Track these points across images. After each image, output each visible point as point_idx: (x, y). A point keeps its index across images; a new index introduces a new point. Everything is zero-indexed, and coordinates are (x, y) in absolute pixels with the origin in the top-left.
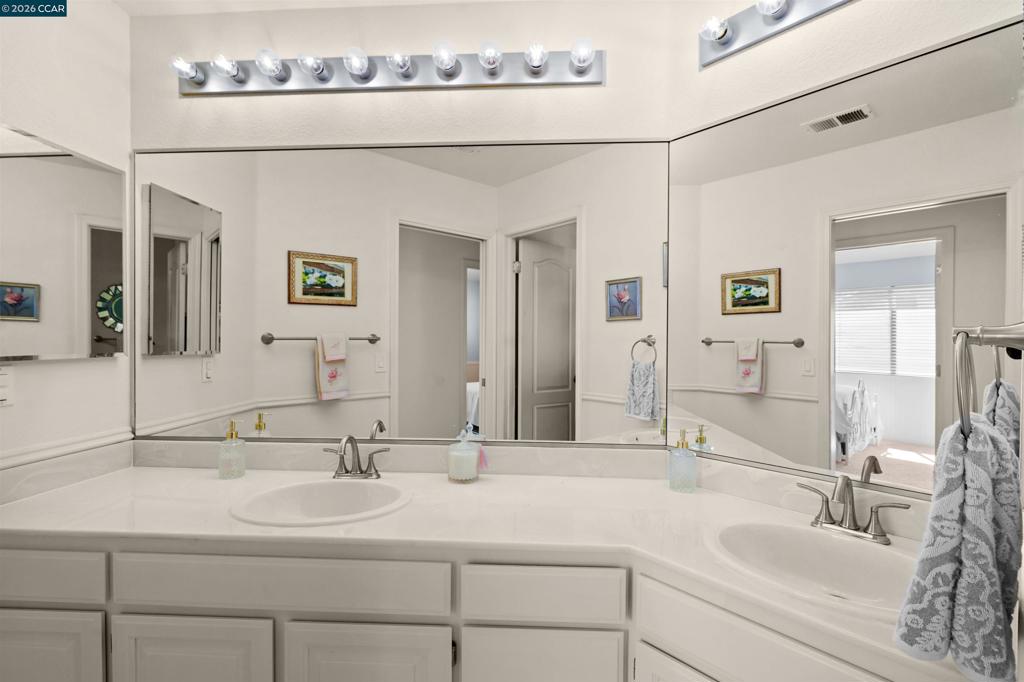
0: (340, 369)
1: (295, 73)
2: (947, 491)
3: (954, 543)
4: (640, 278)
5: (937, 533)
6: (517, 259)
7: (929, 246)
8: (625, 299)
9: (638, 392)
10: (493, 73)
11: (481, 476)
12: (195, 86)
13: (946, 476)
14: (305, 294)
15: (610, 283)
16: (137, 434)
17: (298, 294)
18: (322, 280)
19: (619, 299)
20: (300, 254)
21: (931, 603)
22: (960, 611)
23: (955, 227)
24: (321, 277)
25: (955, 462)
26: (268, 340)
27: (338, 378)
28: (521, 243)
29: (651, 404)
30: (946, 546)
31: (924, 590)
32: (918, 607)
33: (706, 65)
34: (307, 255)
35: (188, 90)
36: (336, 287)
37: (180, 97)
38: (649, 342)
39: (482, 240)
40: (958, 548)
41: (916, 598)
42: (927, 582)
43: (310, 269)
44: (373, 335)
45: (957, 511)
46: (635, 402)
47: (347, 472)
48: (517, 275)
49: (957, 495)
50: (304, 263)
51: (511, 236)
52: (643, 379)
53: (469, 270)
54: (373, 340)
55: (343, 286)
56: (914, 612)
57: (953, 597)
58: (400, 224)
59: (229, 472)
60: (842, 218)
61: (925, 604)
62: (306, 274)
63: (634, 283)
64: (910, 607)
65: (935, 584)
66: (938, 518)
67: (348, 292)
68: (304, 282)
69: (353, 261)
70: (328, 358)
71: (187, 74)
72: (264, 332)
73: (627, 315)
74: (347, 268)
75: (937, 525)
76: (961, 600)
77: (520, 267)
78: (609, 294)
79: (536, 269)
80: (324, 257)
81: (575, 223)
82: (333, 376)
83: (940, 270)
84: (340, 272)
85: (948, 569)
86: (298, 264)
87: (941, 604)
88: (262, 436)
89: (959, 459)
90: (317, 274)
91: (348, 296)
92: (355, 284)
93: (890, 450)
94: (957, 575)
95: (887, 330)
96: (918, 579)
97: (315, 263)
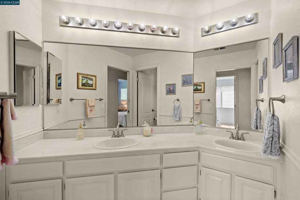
0: (93, 109)
1: (98, 24)
2: (271, 126)
3: (272, 134)
4: (175, 84)
5: (269, 133)
6: (138, 77)
7: (233, 78)
8: (172, 89)
9: (176, 113)
10: (153, 31)
11: (152, 135)
12: (65, 24)
13: (271, 123)
14: (82, 86)
15: (167, 85)
16: (44, 129)
17: (80, 86)
18: (87, 82)
19: (170, 89)
20: (81, 74)
21: (269, 145)
22: (273, 146)
23: (238, 74)
24: (86, 81)
25: (272, 121)
26: (71, 100)
27: (92, 111)
28: (139, 73)
29: (179, 116)
30: (271, 135)
31: (267, 143)
32: (266, 146)
33: (203, 36)
34: (83, 74)
35: (63, 25)
36: (91, 84)
37: (60, 26)
38: (178, 100)
39: (128, 71)
40: (273, 135)
41: (266, 145)
42: (268, 142)
43: (83, 78)
44: (101, 98)
45: (272, 129)
46: (175, 115)
47: (115, 136)
48: (138, 82)
49: (272, 126)
50: (82, 76)
51: (136, 71)
52: (177, 109)
53: (119, 79)
54: (101, 100)
55: (93, 84)
56: (266, 147)
57: (272, 144)
58: (108, 66)
59: (80, 138)
60: (218, 71)
61: (268, 146)
62: (83, 80)
63: (174, 85)
64: (265, 147)
65: (269, 142)
66: (269, 131)
67: (94, 85)
68: (82, 82)
69: (95, 76)
70: (90, 105)
71: (64, 20)
72: (70, 97)
73: (172, 93)
74: (94, 78)
75: (269, 132)
76: (273, 144)
77: (138, 80)
78: (166, 88)
79: (143, 80)
80: (88, 75)
81: (157, 69)
82: (91, 111)
83: (235, 83)
84: (92, 80)
85: (271, 139)
86: (80, 76)
87: (270, 145)
88: (85, 128)
89: (272, 120)
90: (85, 80)
91: (94, 87)
92: (96, 83)
93: (222, 125)
94: (272, 140)
95: (220, 97)
96: (266, 142)
97: (85, 76)
